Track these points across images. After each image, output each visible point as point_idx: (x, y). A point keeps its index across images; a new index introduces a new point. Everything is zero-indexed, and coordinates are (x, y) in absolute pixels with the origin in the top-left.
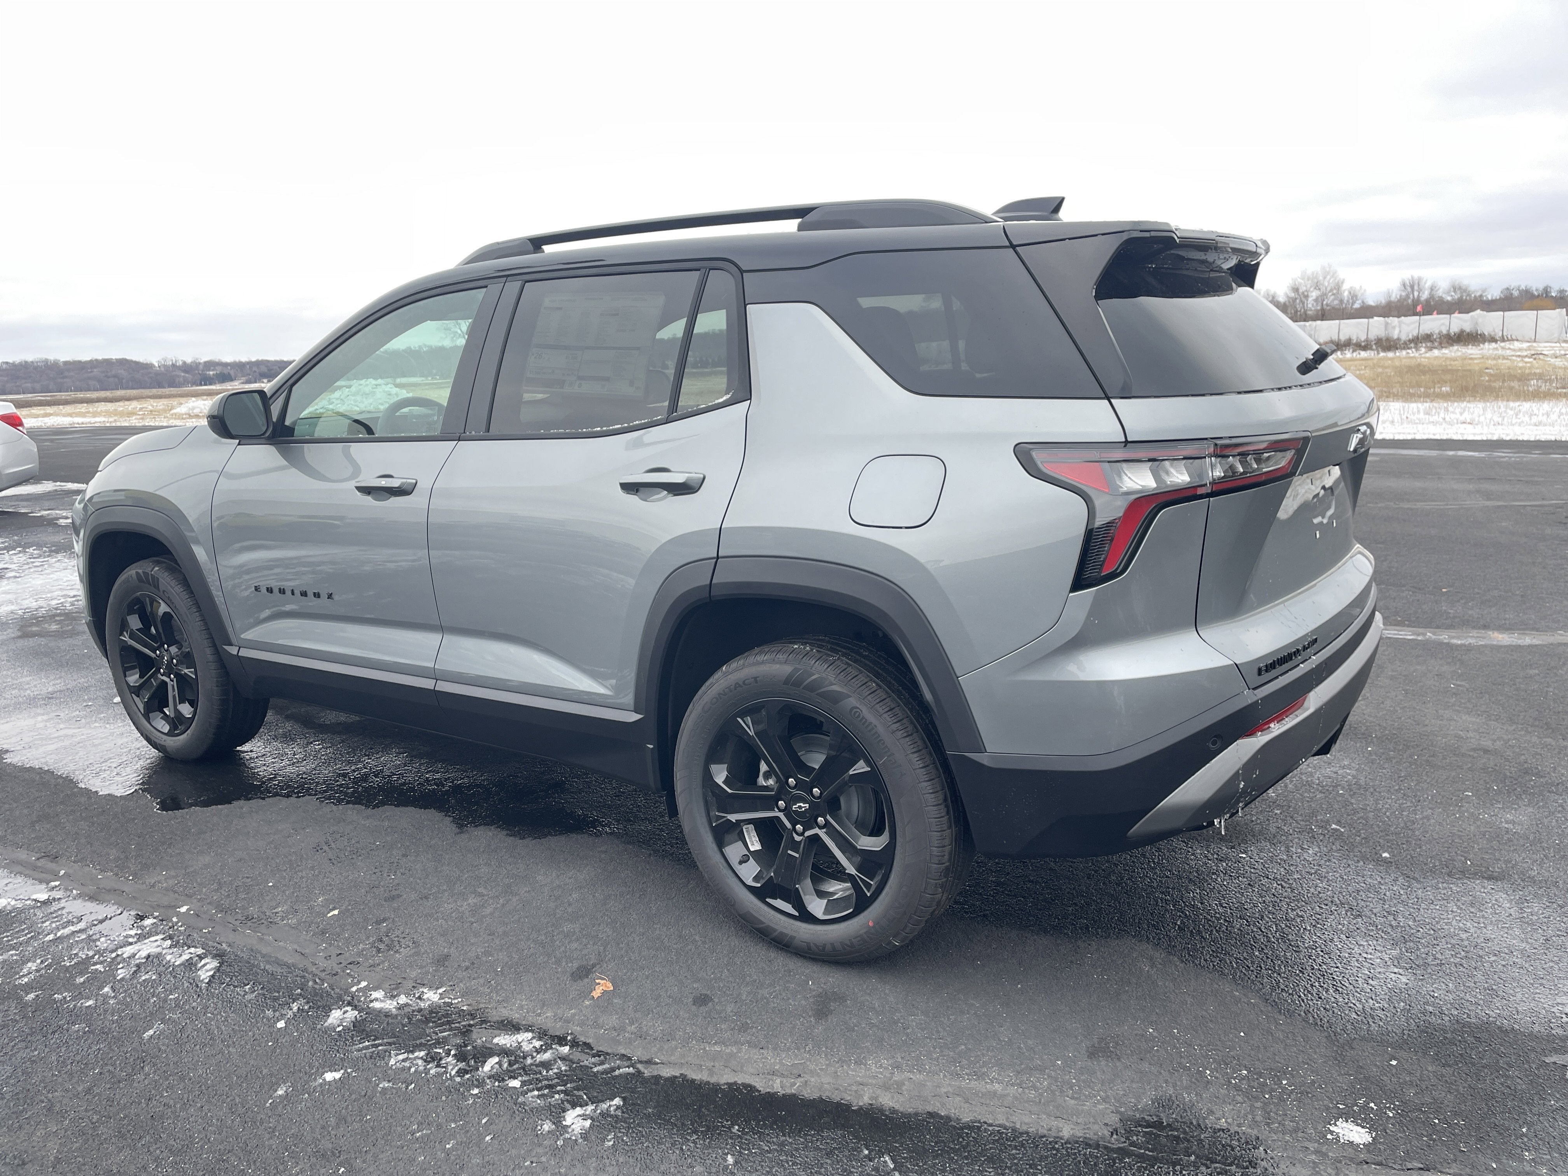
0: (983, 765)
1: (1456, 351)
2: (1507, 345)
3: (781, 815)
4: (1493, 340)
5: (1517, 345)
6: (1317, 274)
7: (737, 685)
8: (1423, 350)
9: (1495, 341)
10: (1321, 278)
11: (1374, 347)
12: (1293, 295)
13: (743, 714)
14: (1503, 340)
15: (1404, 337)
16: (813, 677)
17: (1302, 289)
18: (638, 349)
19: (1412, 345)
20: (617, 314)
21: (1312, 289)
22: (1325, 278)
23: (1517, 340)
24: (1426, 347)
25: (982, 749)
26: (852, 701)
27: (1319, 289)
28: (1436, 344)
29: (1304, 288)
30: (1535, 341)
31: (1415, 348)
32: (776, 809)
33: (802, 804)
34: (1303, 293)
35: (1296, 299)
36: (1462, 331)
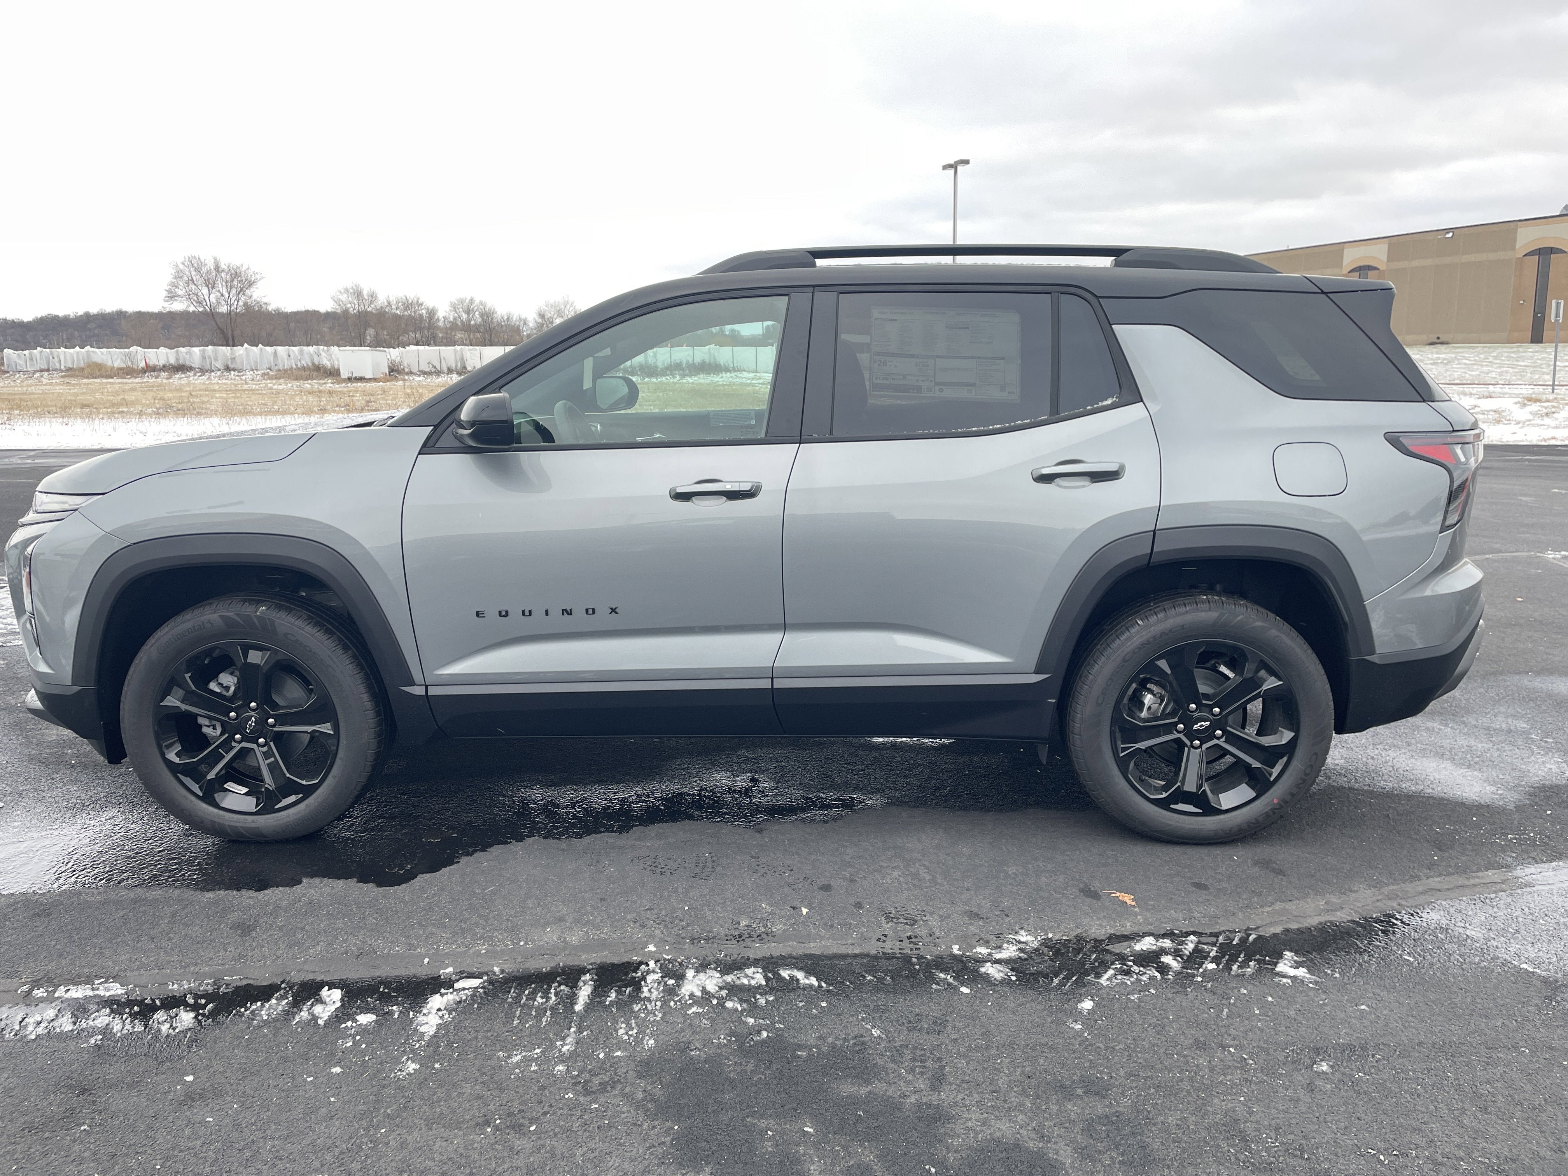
0: (1376, 664)
1: (702, 379)
2: (738, 374)
3: (1181, 736)
4: (727, 370)
5: (745, 374)
6: (559, 302)
7: (1163, 634)
8: (678, 377)
9: (730, 371)
10: (563, 307)
11: (639, 373)
12: (540, 320)
13: (1159, 658)
14: (734, 370)
15: (660, 365)
16: (1239, 618)
17: (548, 315)
18: (1003, 358)
19: (668, 372)
20: (967, 328)
21: (555, 316)
22: (565, 307)
23: (745, 371)
24: (679, 375)
25: (1373, 653)
26: (1274, 632)
27: (562, 317)
28: (687, 372)
29: (549, 315)
30: (756, 372)
31: (671, 374)
32: (1175, 732)
33: (1203, 723)
34: (548, 319)
35: (543, 324)
36: (704, 362)
